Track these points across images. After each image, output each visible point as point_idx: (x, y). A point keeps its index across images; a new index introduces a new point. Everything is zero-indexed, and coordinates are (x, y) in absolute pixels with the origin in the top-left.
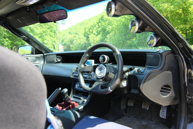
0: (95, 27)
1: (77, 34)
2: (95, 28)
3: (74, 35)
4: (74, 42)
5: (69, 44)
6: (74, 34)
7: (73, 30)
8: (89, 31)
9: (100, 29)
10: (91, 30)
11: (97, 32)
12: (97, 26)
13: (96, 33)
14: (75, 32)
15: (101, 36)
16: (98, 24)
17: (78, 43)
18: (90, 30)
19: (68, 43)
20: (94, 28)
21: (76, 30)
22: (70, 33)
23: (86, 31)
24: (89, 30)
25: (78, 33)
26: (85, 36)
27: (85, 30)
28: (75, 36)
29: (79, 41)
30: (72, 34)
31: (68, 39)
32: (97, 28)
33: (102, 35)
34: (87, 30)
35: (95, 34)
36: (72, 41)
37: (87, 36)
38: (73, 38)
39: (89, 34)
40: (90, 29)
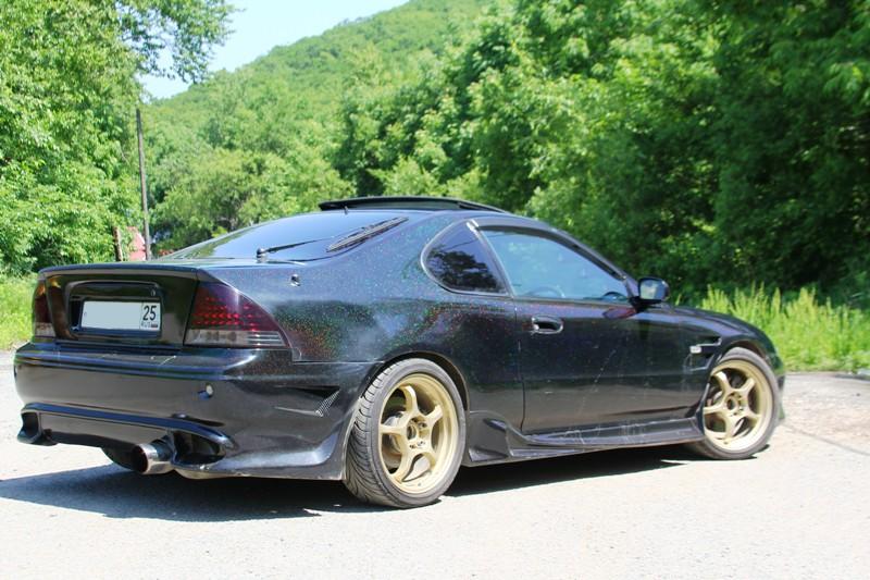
0: (436, 108)
1: (273, 147)
2: (434, 119)
3: (250, 158)
4: (248, 209)
5: (204, 222)
6: (251, 147)
7: (242, 110)
8: (382, 134)
9: (470, 129)
10: (396, 131)
11: (447, 147)
12: (448, 104)
13: (442, 153)
14: (262, 128)
15: (482, 182)
18: (389, 128)
19: (193, 219)
20: (422, 114)
21: (269, 118)
22: (214, 137)
23: (360, 137)
24: (377, 123)
25: (283, 139)
26: (342, 170)
27: (350, 123)
28: (254, 166)
30: (230, 146)
31: (196, 187)
32: (448, 119)
33: (485, 175)
34: (369, 125)
35: (426, 165)
36: (227, 205)
37: (361, 170)
38: (243, 175)
39: (377, 154)
40: (392, 121)
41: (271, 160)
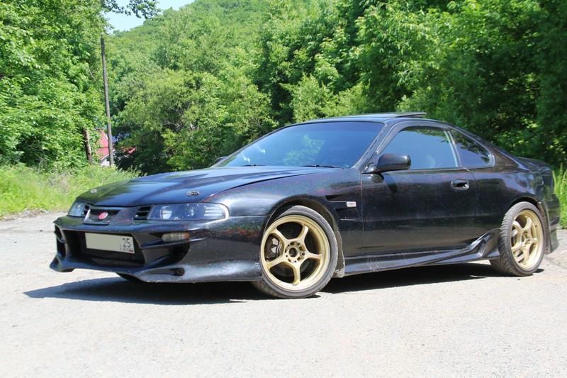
0: (331, 36)
1: (208, 68)
2: (329, 45)
3: (190, 76)
4: (189, 116)
5: (155, 126)
6: (191, 67)
7: (183, 39)
8: (291, 57)
9: (357, 52)
10: (301, 54)
11: (339, 67)
12: (340, 33)
13: (335, 71)
14: (199, 53)
15: (364, 92)
16: (345, 22)
17: (213, 124)
18: (296, 52)
19: (147, 123)
20: (321, 41)
21: (205, 45)
22: (162, 60)
23: (274, 59)
24: (286, 49)
25: (215, 62)
26: (260, 85)
27: (266, 48)
28: (194, 83)
29: (222, 114)
30: (175, 67)
31: (149, 98)
32: (340, 45)
33: (367, 87)
34: (280, 50)
35: (324, 80)
36: (172, 112)
37: (274, 85)
38: (185, 89)
39: (287, 73)
40: (298, 48)
41: (207, 77)
